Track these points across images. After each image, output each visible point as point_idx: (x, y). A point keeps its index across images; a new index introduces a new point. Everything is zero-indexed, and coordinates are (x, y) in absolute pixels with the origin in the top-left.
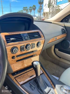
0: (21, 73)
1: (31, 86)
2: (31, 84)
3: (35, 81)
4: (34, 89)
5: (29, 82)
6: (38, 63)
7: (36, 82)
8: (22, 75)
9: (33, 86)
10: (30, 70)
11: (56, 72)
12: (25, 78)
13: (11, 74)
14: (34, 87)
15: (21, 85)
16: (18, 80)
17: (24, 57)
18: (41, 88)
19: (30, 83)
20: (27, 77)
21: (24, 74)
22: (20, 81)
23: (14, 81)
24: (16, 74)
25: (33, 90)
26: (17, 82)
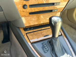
0: (35, 30)
1: (43, 47)
2: (44, 45)
3: (50, 42)
4: (47, 52)
5: (43, 42)
6: (59, 20)
7: (50, 44)
8: (35, 32)
9: (46, 47)
10: (45, 28)
11: (73, 36)
12: (38, 36)
13: (23, 29)
14: (47, 49)
15: (32, 43)
16: (30, 36)
17: (40, 10)
18: (56, 53)
19: (42, 44)
20: (41, 36)
21: (38, 32)
22: (32, 38)
23: (25, 37)
24: (28, 30)
25: (45, 52)
26: (28, 39)
